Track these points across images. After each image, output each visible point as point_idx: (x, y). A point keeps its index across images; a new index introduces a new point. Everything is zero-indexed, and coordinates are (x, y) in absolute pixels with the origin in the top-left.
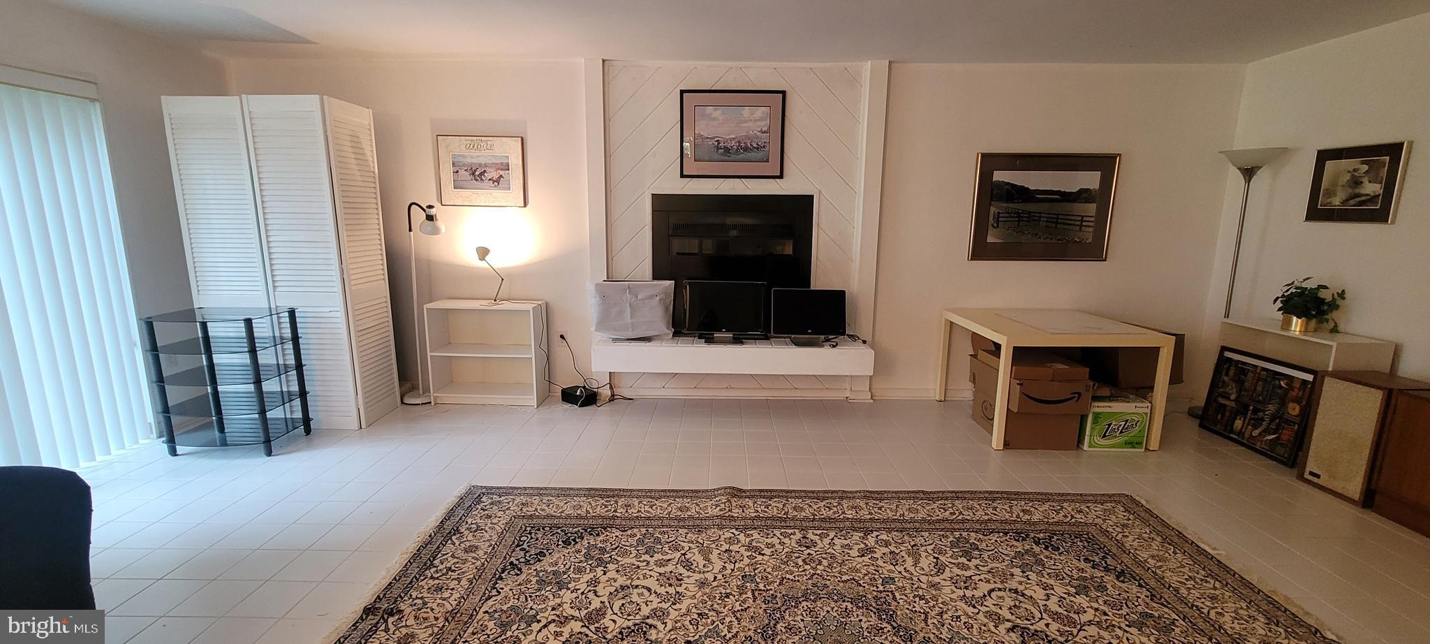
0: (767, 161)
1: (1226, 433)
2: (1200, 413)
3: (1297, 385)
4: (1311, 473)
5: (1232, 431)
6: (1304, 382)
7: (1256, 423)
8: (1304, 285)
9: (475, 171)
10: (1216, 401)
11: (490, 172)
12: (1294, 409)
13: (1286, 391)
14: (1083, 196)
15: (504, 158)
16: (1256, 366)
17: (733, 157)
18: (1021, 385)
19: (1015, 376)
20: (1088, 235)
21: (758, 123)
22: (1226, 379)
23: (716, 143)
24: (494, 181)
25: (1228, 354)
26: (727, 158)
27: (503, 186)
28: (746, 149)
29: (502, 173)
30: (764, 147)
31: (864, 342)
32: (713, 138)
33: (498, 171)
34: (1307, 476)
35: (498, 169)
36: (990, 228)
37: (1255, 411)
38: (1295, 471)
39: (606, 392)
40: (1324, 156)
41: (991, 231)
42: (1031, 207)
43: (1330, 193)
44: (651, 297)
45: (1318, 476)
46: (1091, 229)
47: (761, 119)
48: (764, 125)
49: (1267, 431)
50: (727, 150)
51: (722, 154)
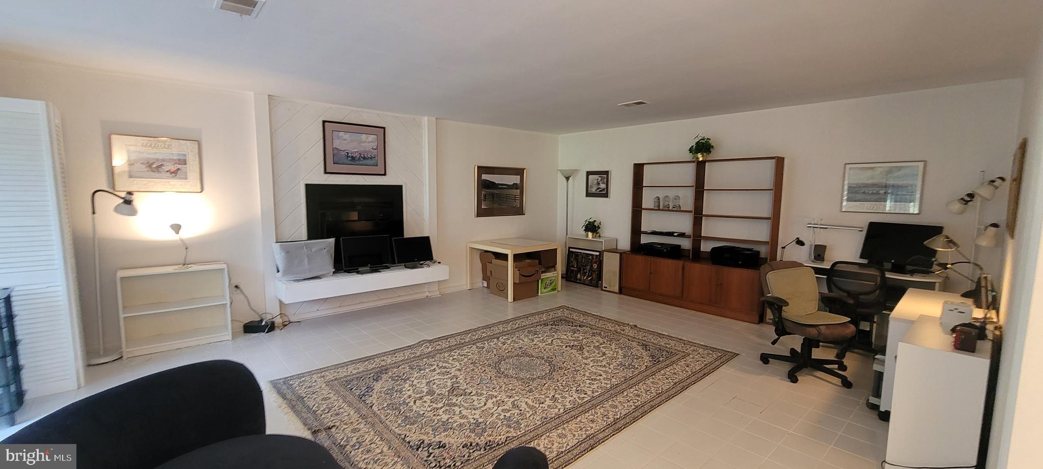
0: (377, 165)
1: (576, 281)
2: (565, 276)
3: (595, 257)
4: (605, 287)
5: (577, 280)
6: (597, 256)
7: (584, 274)
8: (590, 221)
9: (152, 164)
10: (570, 269)
11: (168, 166)
12: (595, 266)
13: (592, 260)
14: (515, 186)
15: (182, 156)
16: (581, 253)
17: (357, 162)
18: (519, 270)
19: (515, 267)
20: (518, 204)
21: (370, 144)
22: (572, 259)
23: (346, 154)
24: (172, 173)
25: (571, 250)
26: (353, 163)
27: (181, 176)
28: (364, 158)
29: (179, 166)
30: (375, 157)
31: (439, 263)
32: (344, 151)
33: (176, 165)
34: (604, 289)
35: (175, 164)
36: (483, 201)
37: (584, 270)
38: (599, 288)
39: (278, 321)
40: (589, 173)
41: (483, 203)
42: (496, 191)
43: (591, 187)
44: (321, 250)
45: (606, 288)
46: (519, 201)
47: (372, 142)
48: (374, 145)
49: (588, 277)
50: (353, 158)
51: (350, 160)
